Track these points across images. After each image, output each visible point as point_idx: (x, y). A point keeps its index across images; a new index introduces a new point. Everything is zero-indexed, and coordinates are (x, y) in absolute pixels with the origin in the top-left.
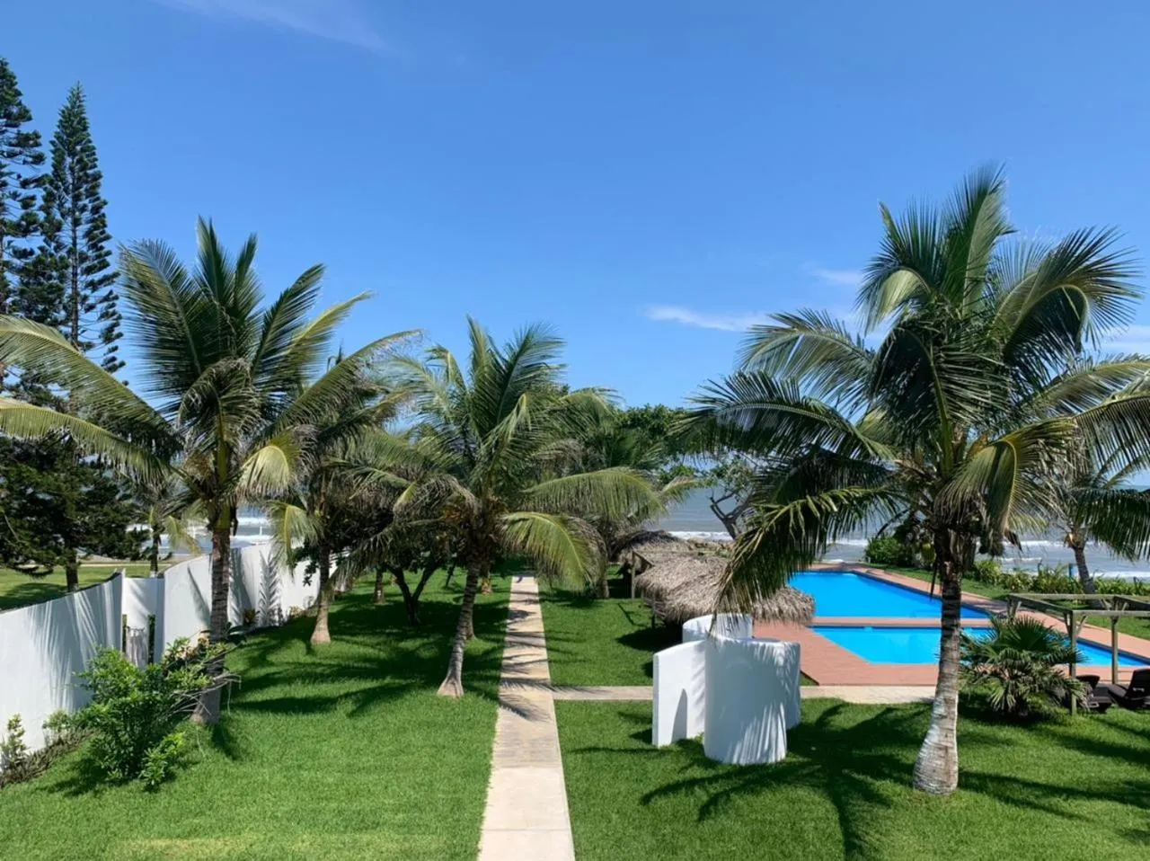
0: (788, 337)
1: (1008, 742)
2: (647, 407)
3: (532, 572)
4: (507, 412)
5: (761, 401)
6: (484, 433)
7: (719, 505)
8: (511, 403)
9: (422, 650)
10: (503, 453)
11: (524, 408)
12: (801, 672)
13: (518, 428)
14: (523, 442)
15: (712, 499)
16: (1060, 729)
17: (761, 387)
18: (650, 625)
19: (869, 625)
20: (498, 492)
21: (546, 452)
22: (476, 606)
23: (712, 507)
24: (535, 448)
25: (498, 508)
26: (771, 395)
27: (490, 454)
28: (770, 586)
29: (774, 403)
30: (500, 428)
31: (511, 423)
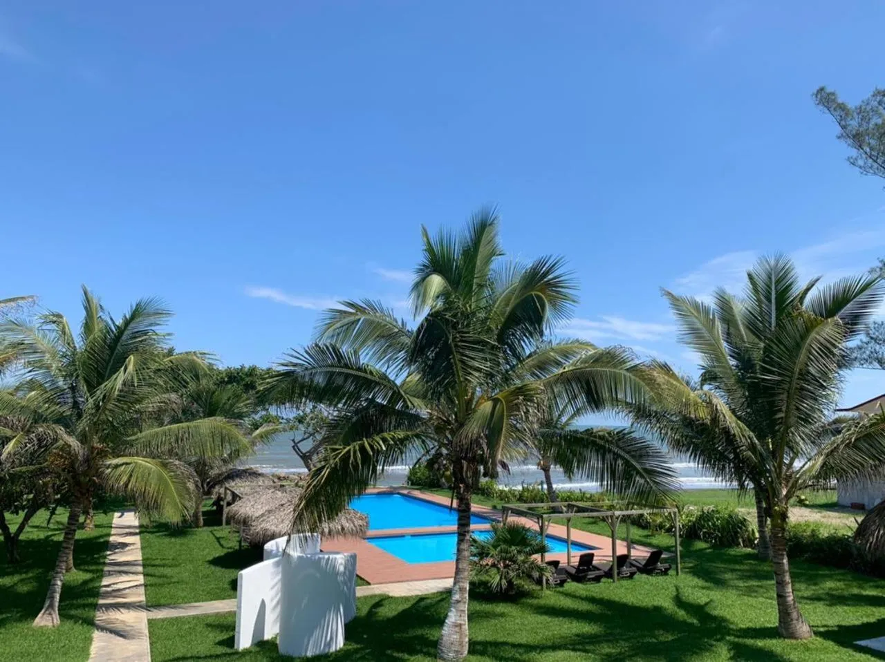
0: (352, 318)
1: (502, 615)
2: (242, 367)
3: (132, 508)
4: (115, 370)
5: (332, 366)
6: (92, 388)
7: (298, 445)
8: (120, 362)
9: (19, 585)
10: (110, 406)
11: (131, 368)
12: (357, 576)
13: (124, 384)
14: (129, 395)
15: (293, 440)
16: (535, 602)
17: (331, 355)
18: (237, 547)
19: (408, 535)
20: (102, 440)
21: (151, 404)
22: (77, 541)
23: (293, 447)
24: (139, 401)
25: (103, 454)
26: (339, 361)
27: (97, 407)
28: (334, 509)
29: (341, 367)
30: (107, 385)
31: (119, 379)
